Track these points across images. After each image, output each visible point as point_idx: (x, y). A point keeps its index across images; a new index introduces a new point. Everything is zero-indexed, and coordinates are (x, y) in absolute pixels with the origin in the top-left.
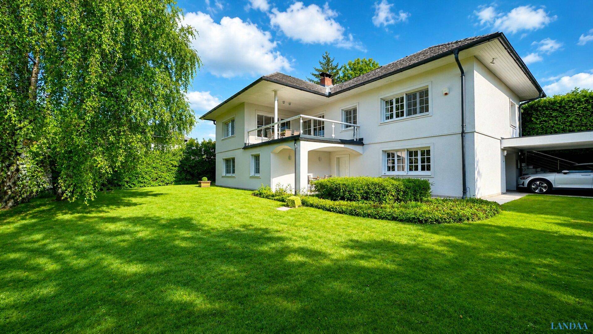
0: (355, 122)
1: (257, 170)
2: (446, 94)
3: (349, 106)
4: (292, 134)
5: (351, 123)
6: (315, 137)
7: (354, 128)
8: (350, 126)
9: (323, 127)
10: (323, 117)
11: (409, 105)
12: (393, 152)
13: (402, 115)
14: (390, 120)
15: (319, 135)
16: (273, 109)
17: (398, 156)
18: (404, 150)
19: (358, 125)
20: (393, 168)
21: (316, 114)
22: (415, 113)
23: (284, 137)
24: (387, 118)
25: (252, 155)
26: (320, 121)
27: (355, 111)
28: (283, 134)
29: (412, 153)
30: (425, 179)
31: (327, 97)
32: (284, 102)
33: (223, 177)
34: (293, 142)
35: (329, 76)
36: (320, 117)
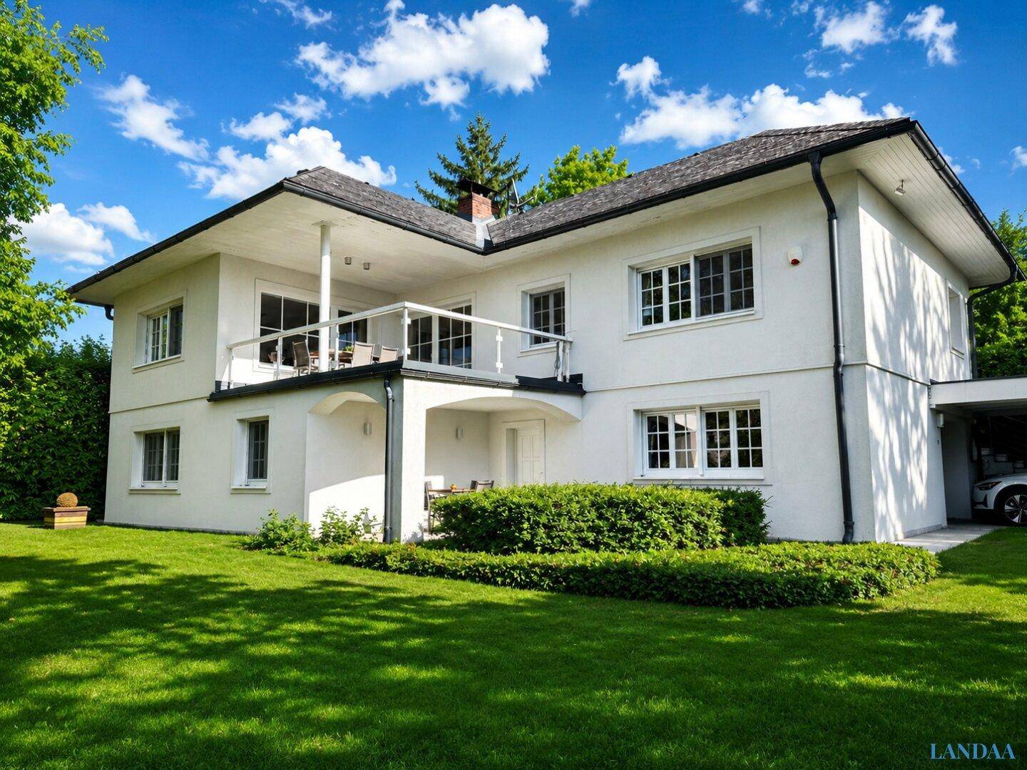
0: (559, 330)
1: (258, 468)
2: (795, 262)
3: (543, 281)
4: (376, 359)
5: (547, 330)
6: (444, 369)
7: (558, 343)
8: (546, 340)
9: (469, 340)
10: (468, 311)
11: (704, 288)
12: (665, 414)
13: (687, 313)
14: (655, 326)
15: (457, 362)
16: (316, 278)
17: (678, 427)
18: (690, 409)
19: (568, 337)
20: (665, 458)
21: (449, 301)
22: (719, 308)
23: (347, 366)
24: (647, 321)
25: (241, 421)
26: (458, 324)
27: (559, 296)
28: (346, 358)
29: (714, 419)
30: (750, 489)
31: (478, 253)
32: (348, 262)
33: (133, 492)
34: (381, 384)
35: (484, 190)
36: (459, 310)
